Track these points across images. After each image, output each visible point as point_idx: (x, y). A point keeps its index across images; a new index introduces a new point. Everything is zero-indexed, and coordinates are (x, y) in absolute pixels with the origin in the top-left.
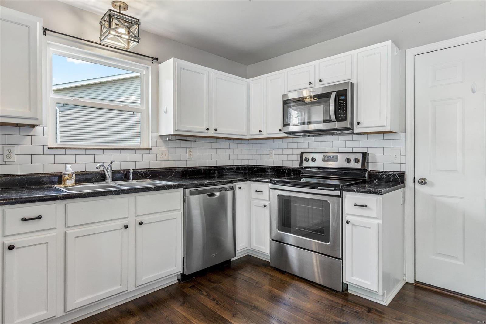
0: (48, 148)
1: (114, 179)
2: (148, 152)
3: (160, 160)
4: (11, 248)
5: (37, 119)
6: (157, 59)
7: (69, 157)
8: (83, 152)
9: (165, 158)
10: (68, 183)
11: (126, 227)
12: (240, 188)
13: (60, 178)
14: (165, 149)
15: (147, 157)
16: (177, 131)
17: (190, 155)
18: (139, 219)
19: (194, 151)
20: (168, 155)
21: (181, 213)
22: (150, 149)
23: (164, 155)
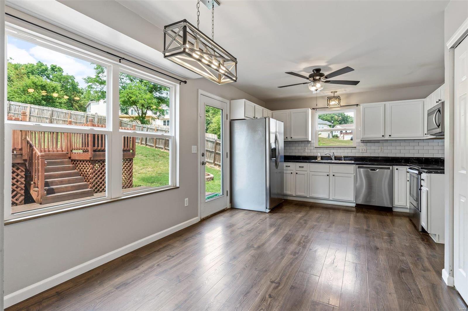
0: (315, 147)
1: (335, 160)
2: (355, 148)
3: (361, 153)
4: (297, 173)
5: (307, 139)
6: (358, 105)
7: (321, 151)
8: (326, 149)
9: (364, 151)
10: (318, 159)
11: (328, 175)
12: (397, 169)
13: (315, 158)
14: (364, 147)
15: (354, 151)
16: (362, 138)
17: (382, 150)
18: (334, 174)
19: (385, 148)
20: (366, 150)
21: (354, 175)
22: (355, 147)
23: (364, 150)
